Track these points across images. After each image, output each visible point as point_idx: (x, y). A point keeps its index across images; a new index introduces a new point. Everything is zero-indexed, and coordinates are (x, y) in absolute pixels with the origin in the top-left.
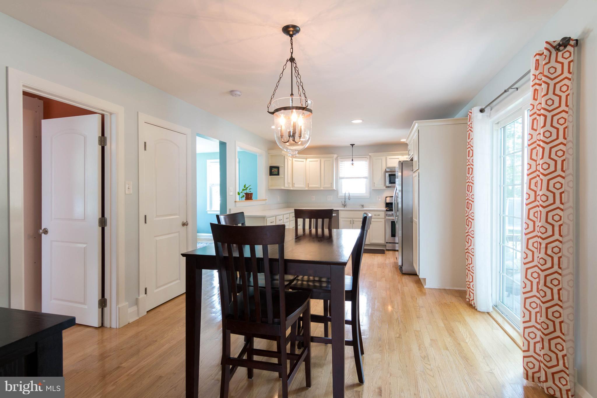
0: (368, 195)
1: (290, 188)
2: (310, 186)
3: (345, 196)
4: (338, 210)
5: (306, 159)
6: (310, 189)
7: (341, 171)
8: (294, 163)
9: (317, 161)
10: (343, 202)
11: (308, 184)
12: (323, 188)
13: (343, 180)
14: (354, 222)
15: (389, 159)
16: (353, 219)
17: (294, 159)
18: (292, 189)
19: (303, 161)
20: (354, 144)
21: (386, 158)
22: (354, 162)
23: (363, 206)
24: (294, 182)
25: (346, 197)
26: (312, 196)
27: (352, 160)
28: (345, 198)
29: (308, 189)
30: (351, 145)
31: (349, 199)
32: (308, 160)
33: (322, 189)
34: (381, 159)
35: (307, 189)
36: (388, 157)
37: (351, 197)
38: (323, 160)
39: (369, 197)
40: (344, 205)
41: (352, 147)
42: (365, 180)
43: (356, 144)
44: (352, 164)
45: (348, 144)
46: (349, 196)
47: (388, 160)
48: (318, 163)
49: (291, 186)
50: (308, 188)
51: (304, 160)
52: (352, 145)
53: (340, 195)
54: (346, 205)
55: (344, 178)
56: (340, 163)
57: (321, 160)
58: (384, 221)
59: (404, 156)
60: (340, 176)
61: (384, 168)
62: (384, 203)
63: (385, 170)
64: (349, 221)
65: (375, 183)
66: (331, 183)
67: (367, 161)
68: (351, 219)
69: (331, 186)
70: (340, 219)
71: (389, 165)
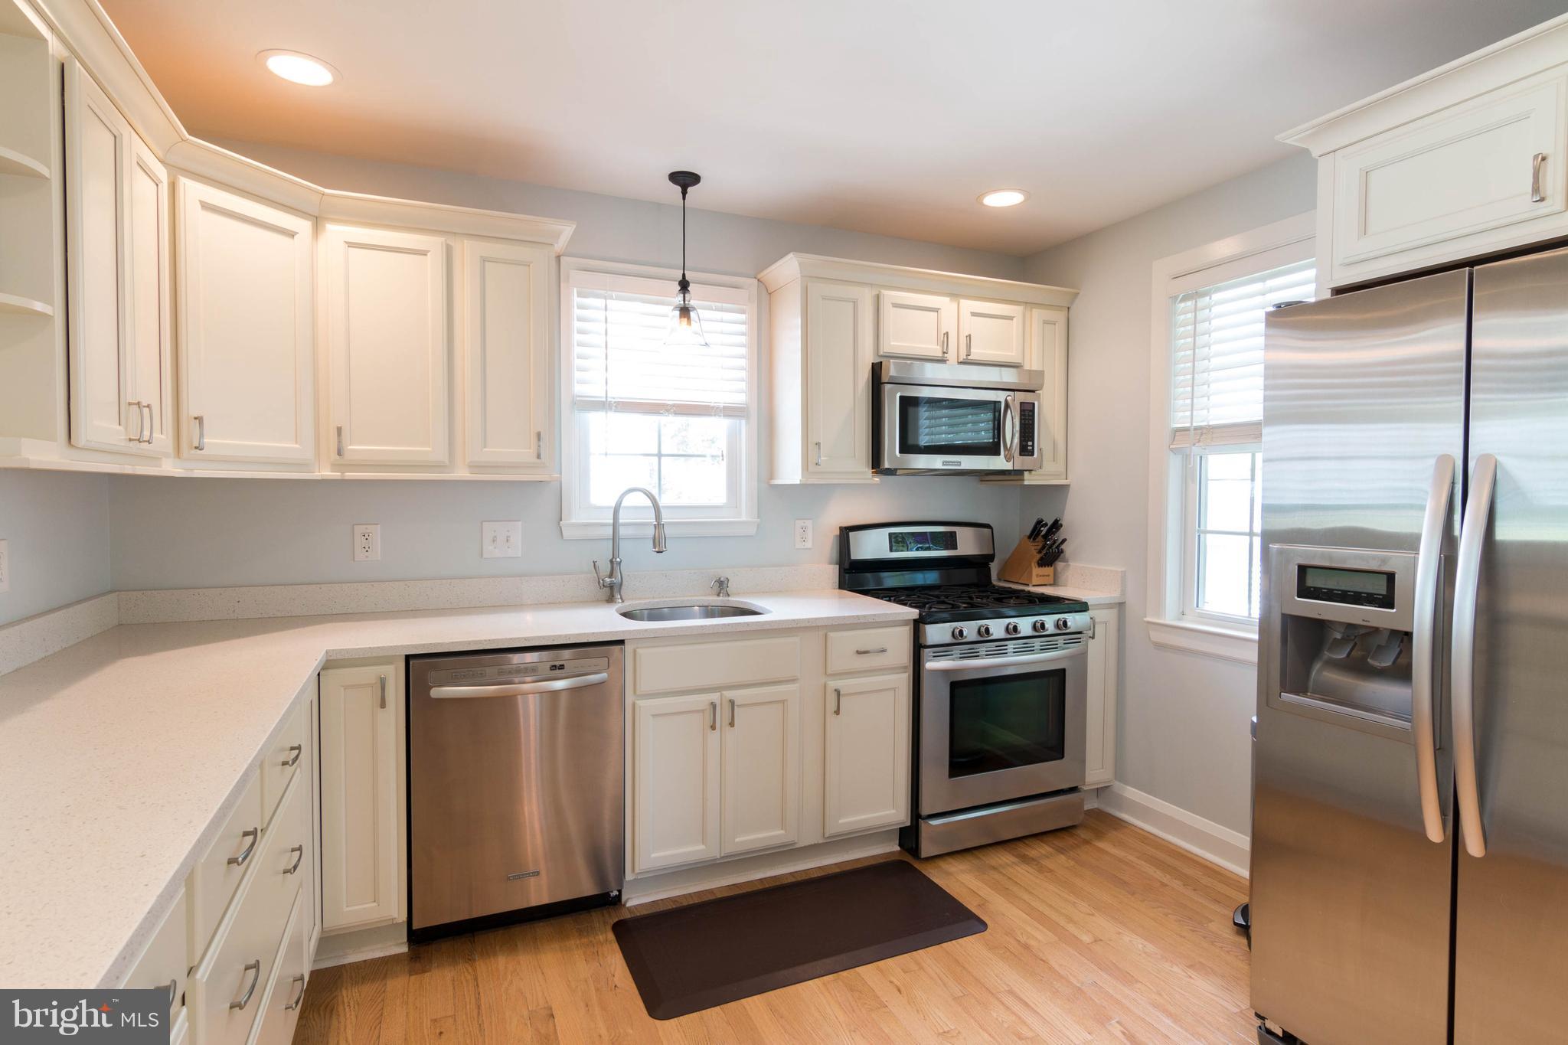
0: (745, 514)
1: (155, 459)
2: (356, 448)
3: (615, 525)
4: (621, 642)
5: (318, 221)
6: (350, 475)
7: (580, 357)
8: (194, 218)
9: (424, 253)
10: (605, 568)
11: (339, 430)
12: (474, 467)
13: (595, 420)
14: (736, 711)
15: (896, 305)
16: (729, 694)
17: (193, 191)
18: (170, 468)
19: (291, 234)
20: (696, 180)
21: (878, 299)
24: (192, 407)
25: (622, 531)
26: (359, 530)
27: (684, 286)
28: (615, 540)
29: (336, 475)
30: (672, 177)
31: (659, 544)
32: (337, 233)
33: (462, 473)
34: (855, 302)
35: (327, 473)
36: (891, 296)
37: (668, 532)
38: (467, 252)
39: (753, 531)
40: (611, 587)
41: (684, 193)
42: (719, 427)
44: (685, 311)
45: (659, 169)
46: (659, 523)
47: (892, 315)
48: (431, 267)
49: (163, 439)
50: (335, 467)
51: (302, 226)
52: (685, 180)
53: (576, 517)
54: (620, 586)
55: (603, 405)
56: (577, 300)
57: (449, 252)
58: (904, 681)
59: (962, 302)
60: (579, 389)
61: (867, 359)
62: (830, 563)
63: (877, 370)
64: (703, 711)
65: (818, 444)
66: (539, 435)
67: (743, 312)
68: (715, 697)
69: (539, 457)
70: (634, 705)
71: (896, 343)
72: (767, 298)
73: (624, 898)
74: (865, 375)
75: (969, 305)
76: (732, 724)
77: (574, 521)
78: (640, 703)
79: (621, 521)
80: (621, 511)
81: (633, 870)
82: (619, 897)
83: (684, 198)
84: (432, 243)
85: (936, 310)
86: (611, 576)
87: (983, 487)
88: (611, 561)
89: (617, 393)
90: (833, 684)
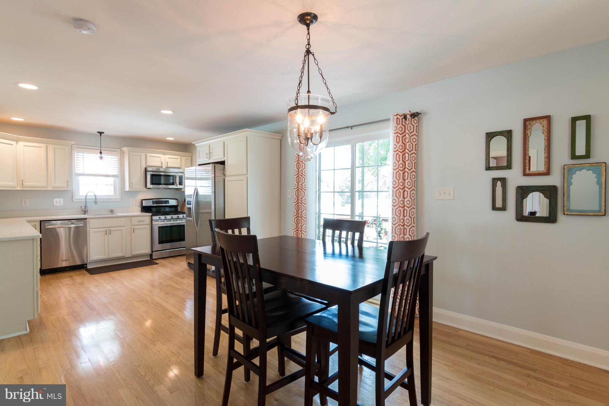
0: (118, 197)
2: (26, 184)
3: (86, 199)
4: (86, 219)
5: (17, 141)
6: (24, 189)
7: (77, 165)
9: (41, 147)
10: (83, 208)
11: (23, 180)
12: (53, 187)
13: (81, 178)
14: (111, 231)
15: (150, 156)
16: (110, 229)
20: (103, 133)
21: (146, 155)
22: (103, 155)
23: (112, 211)
25: (88, 200)
26: (24, 200)
27: (101, 153)
28: (86, 202)
29: (21, 189)
30: (98, 132)
31: (96, 202)
33: (50, 189)
34: (141, 156)
35: (19, 188)
36: (148, 155)
37: (98, 200)
38: (51, 148)
39: (120, 200)
40: (85, 211)
41: (101, 135)
42: (112, 179)
43: (106, 132)
44: (101, 158)
45: (95, 131)
46: (96, 199)
47: (149, 159)
48: (43, 150)
51: (14, 143)
52: (101, 133)
53: (76, 197)
54: (87, 211)
55: (83, 175)
56: (76, 154)
57: (47, 147)
58: (149, 227)
59: (166, 155)
60: (77, 172)
61: (144, 167)
62: (139, 207)
63: (146, 169)
64: (104, 231)
65: (132, 183)
66: (68, 182)
67: (117, 156)
68: (107, 229)
69: (68, 186)
70: (89, 230)
71: (149, 164)
72: (122, 153)
73: (87, 267)
74: (143, 170)
75: (167, 156)
76: (110, 234)
77: (76, 198)
78: (91, 230)
79: (87, 198)
80: (87, 196)
81: (89, 260)
82: (86, 267)
83: (101, 136)
84: (43, 145)
85: (160, 157)
86: (85, 209)
87: (177, 191)
88: (85, 206)
89: (86, 172)
90: (133, 227)
